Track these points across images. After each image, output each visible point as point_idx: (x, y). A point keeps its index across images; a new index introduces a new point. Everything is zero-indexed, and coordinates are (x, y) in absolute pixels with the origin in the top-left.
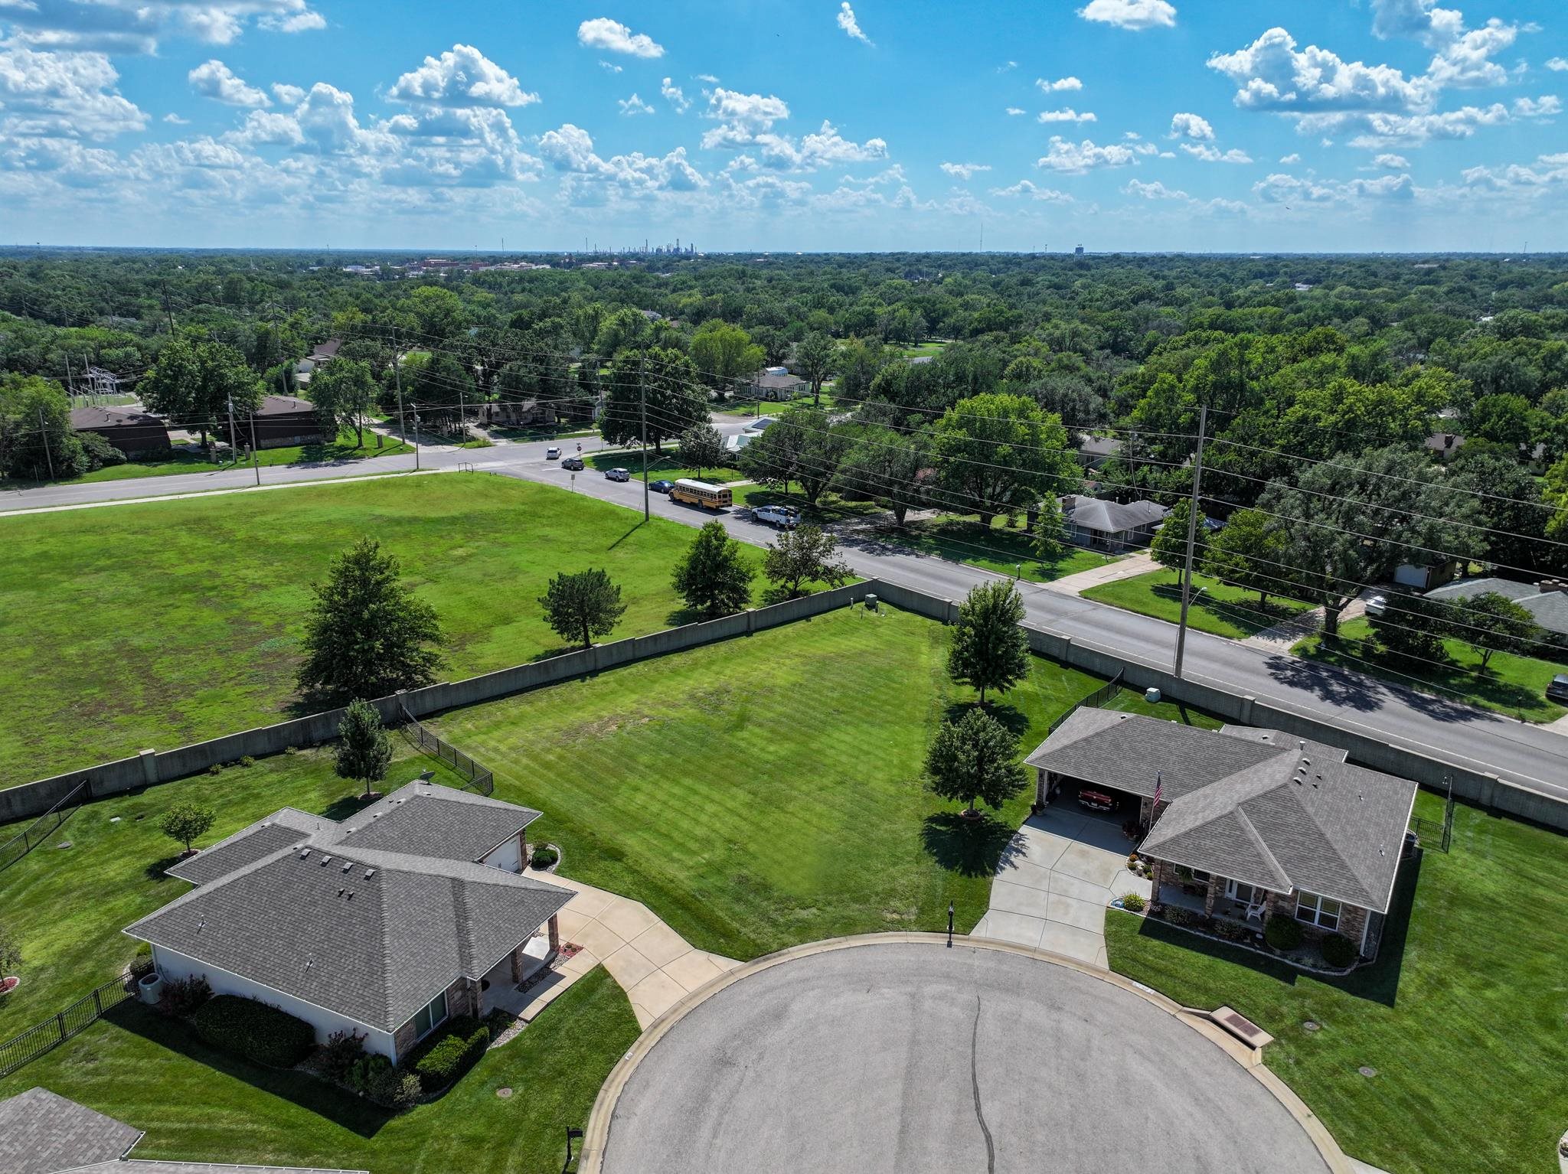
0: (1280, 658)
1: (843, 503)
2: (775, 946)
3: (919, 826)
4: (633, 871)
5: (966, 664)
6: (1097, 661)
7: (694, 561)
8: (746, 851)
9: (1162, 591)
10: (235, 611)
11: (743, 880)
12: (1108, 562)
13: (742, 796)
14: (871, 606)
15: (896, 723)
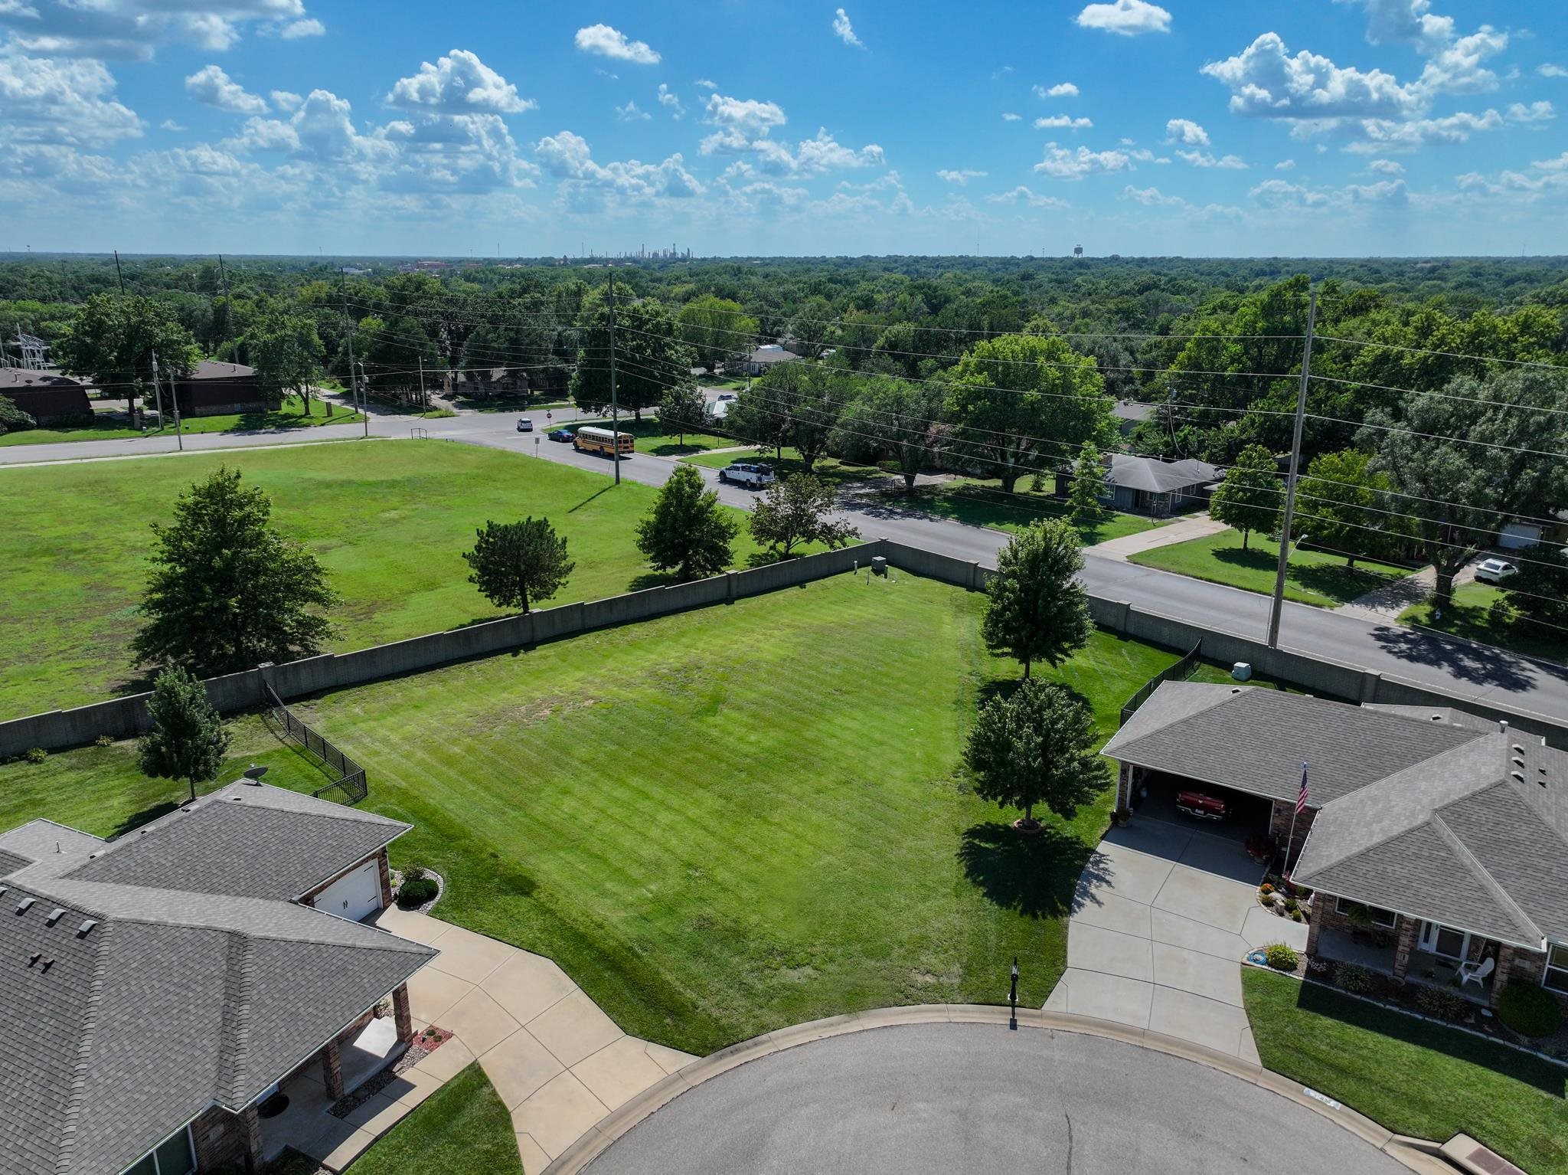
0: (1387, 629)
1: (844, 468)
2: (749, 1030)
3: (957, 842)
4: (546, 911)
5: (1008, 629)
6: (1166, 630)
7: (663, 512)
8: (712, 881)
9: (1226, 556)
10: (98, 576)
11: (704, 924)
12: (1155, 526)
13: (711, 801)
14: (879, 571)
15: (917, 706)
